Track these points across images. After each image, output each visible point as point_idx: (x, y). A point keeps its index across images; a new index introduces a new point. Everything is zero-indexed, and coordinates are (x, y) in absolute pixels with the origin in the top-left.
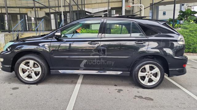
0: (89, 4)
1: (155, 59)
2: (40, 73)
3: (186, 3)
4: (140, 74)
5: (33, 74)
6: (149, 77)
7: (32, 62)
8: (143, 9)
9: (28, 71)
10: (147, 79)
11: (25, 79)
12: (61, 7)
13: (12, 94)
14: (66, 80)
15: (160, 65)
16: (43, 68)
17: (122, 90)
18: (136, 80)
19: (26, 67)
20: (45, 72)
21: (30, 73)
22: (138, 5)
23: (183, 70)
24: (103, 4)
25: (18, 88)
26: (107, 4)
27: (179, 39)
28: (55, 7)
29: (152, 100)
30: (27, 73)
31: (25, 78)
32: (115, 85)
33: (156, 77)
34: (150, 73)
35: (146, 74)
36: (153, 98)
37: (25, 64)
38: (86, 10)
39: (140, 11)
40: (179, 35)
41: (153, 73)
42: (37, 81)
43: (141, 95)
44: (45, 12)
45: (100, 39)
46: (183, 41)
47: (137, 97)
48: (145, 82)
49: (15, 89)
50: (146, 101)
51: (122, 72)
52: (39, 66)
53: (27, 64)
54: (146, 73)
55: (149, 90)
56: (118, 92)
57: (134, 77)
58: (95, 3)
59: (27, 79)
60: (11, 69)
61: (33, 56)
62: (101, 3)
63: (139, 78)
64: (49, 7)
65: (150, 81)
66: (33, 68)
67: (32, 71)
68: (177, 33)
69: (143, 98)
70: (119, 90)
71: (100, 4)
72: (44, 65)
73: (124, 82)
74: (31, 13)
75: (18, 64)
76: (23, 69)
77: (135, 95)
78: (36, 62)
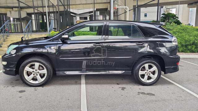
0: (74, 5)
1: (152, 58)
2: (46, 75)
3: (165, 5)
4: (141, 73)
5: (38, 77)
6: (148, 75)
7: (37, 65)
8: (128, 11)
9: (33, 73)
10: (146, 77)
11: (30, 82)
12: (45, 7)
13: (21, 97)
14: (69, 81)
15: (157, 64)
16: (49, 70)
17: (125, 88)
18: (137, 78)
19: (31, 70)
20: (51, 74)
21: (35, 75)
22: (123, 7)
23: (176, 67)
24: (88, 5)
25: (24, 91)
26: (91, 5)
27: (173, 40)
28: (38, 7)
29: (154, 95)
30: (32, 76)
31: (30, 80)
32: (118, 84)
33: (154, 75)
34: (149, 71)
35: (146, 73)
36: (154, 94)
37: (30, 67)
38: (71, 11)
39: (125, 13)
40: (172, 36)
41: (151, 71)
42: (42, 83)
43: (143, 92)
44: (26, 12)
45: (104, 41)
46: (176, 42)
47: (140, 93)
48: (145, 80)
49: (22, 92)
50: (149, 96)
51: (124, 71)
52: (45, 68)
53: (32, 66)
54: (146, 71)
55: (149, 86)
56: (122, 89)
57: (135, 75)
58: (79, 4)
59: (32, 82)
60: (15, 72)
61: (38, 58)
62: (86, 4)
63: (140, 76)
64: (34, 7)
65: (149, 78)
66: (38, 71)
67: (38, 73)
68: (171, 35)
69: (145, 94)
70: (122, 88)
71: (84, 5)
72: (50, 67)
73: (125, 81)
74: (11, 13)
75: (23, 67)
76: (27, 72)
77: (137, 92)
78: (41, 65)
